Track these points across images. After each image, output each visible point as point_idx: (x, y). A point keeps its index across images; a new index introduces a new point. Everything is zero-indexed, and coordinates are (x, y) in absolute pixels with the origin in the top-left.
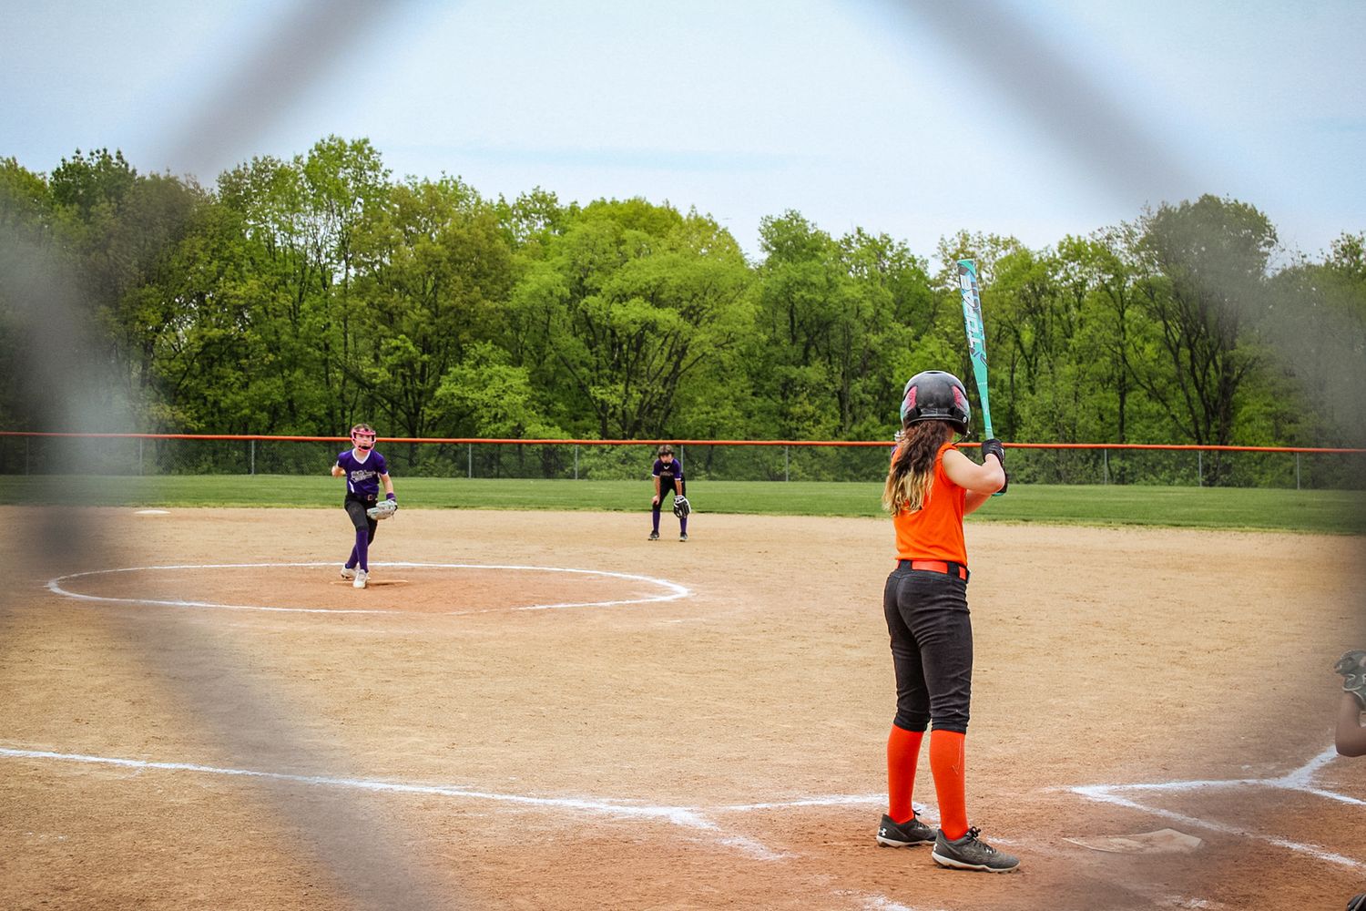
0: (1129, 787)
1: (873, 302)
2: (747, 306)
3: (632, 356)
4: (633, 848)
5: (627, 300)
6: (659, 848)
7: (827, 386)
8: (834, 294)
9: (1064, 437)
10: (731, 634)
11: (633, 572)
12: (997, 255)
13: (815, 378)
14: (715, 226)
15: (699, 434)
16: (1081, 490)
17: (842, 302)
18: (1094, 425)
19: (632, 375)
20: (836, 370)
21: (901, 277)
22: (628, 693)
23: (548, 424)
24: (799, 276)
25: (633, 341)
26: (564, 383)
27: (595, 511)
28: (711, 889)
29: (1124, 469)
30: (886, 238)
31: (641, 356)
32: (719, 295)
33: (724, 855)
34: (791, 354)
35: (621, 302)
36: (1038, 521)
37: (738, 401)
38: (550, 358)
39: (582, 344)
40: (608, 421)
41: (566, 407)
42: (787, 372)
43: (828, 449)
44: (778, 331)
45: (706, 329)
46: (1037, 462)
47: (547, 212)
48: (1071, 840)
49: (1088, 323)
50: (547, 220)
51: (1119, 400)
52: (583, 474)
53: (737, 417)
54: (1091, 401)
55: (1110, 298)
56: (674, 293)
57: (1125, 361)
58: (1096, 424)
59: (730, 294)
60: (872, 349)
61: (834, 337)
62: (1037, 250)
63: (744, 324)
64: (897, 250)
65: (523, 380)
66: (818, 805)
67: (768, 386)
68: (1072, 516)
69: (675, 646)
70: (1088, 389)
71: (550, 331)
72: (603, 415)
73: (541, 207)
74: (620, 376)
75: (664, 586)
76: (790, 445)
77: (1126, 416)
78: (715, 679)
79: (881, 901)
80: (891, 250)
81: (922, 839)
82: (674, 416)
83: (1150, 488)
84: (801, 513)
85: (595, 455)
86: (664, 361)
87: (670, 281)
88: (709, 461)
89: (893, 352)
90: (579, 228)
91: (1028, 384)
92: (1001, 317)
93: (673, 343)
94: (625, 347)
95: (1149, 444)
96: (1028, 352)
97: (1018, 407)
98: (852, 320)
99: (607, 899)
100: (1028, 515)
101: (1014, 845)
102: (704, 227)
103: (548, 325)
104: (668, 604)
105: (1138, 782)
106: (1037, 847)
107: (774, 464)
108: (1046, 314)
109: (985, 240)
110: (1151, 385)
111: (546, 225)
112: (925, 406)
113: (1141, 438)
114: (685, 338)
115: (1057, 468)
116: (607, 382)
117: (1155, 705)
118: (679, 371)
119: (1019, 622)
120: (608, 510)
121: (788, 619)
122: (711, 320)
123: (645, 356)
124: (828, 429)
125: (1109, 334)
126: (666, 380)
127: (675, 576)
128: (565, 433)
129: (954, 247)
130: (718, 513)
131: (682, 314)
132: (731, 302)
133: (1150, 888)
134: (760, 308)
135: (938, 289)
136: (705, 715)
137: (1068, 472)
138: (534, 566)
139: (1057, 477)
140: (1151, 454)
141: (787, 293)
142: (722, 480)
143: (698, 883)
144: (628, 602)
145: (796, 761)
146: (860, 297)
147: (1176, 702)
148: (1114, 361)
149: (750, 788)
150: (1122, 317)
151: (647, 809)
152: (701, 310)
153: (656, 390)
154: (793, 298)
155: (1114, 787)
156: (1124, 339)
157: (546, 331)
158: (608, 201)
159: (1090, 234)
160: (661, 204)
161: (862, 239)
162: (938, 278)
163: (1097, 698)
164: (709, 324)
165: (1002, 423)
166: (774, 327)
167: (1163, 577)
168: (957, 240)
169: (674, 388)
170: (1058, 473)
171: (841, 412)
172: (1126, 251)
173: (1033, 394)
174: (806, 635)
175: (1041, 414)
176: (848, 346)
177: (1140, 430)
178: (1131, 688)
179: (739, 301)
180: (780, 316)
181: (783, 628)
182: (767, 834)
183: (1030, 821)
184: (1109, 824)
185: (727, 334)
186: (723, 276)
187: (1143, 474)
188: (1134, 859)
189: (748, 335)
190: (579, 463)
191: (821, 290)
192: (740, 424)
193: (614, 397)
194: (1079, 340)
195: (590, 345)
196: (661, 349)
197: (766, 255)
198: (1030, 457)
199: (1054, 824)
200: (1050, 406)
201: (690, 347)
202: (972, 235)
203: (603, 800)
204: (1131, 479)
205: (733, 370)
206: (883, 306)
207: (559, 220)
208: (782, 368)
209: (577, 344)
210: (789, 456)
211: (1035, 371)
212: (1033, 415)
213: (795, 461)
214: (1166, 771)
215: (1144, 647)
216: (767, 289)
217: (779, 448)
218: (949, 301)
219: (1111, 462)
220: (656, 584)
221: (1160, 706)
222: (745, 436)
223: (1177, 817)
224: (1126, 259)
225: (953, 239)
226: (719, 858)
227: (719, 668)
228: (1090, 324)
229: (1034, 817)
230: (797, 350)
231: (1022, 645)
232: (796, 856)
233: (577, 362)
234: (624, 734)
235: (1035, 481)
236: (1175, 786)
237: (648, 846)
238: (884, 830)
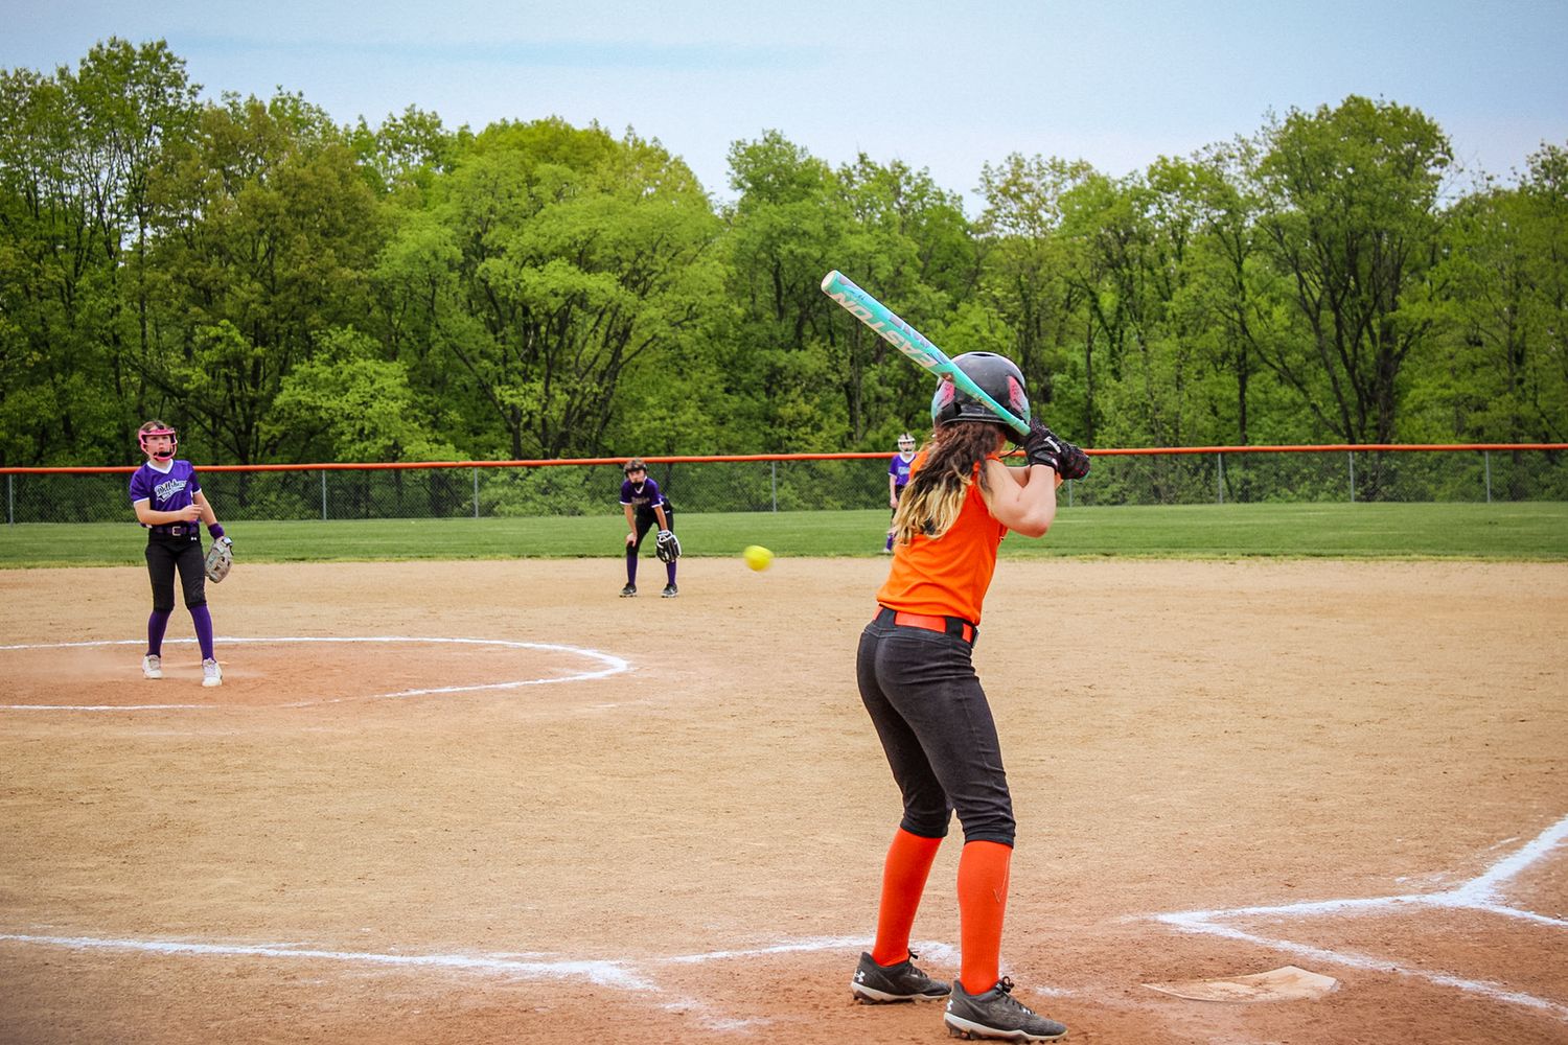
0: (1238, 912)
1: (890, 256)
2: (714, 267)
3: (553, 341)
4: (535, 1018)
5: (544, 263)
6: (571, 1017)
7: (829, 376)
9: (1163, 439)
10: (685, 721)
11: (550, 641)
12: (1062, 186)
13: (812, 366)
14: (664, 157)
15: (651, 449)
16: (1186, 512)
18: (1206, 423)
19: (554, 369)
20: (841, 353)
22: (536, 806)
23: (436, 441)
24: (784, 222)
25: (555, 321)
26: (458, 383)
27: (501, 559)
29: (1247, 482)
30: (899, 167)
31: (567, 341)
32: (675, 253)
33: (664, 1024)
34: (778, 334)
35: (536, 266)
36: (1124, 554)
37: (704, 402)
38: (436, 348)
39: (482, 327)
40: (522, 434)
41: (461, 416)
42: (772, 358)
43: (834, 464)
44: (757, 302)
45: (657, 300)
46: (1125, 476)
47: (427, 141)
48: (1155, 987)
49: (1192, 278)
50: (428, 153)
51: (1238, 385)
52: (488, 510)
53: (705, 424)
54: (1200, 388)
55: (1222, 243)
56: (610, 251)
57: (1245, 331)
58: (1207, 420)
59: (691, 251)
62: (1119, 178)
63: (710, 293)
64: (917, 183)
65: (399, 380)
66: (799, 952)
67: (747, 378)
69: (607, 739)
70: (1194, 371)
71: (436, 309)
72: (514, 426)
73: (418, 134)
74: (537, 370)
75: (594, 659)
76: (780, 460)
77: (1249, 409)
78: (661, 783)
80: (908, 184)
81: (915, 992)
82: (615, 425)
83: (1284, 506)
84: (792, 553)
85: (504, 482)
86: (599, 348)
87: (604, 235)
90: (473, 163)
91: (1111, 367)
92: (1070, 273)
93: (611, 322)
94: (543, 329)
95: (1281, 444)
96: (1109, 323)
97: (1098, 400)
100: (1111, 547)
101: (1073, 997)
102: (651, 157)
103: (432, 300)
104: (598, 682)
105: (1251, 905)
106: (1106, 999)
107: (758, 488)
108: (1134, 268)
109: (1045, 166)
110: (1283, 363)
111: (425, 159)
112: (965, 401)
113: (1269, 439)
114: (628, 314)
115: (1155, 483)
116: (519, 379)
117: (1277, 799)
118: (620, 361)
119: (1093, 693)
121: (767, 699)
122: (663, 288)
123: (572, 341)
124: (832, 436)
125: (1221, 294)
126: (603, 374)
127: (610, 645)
128: (461, 454)
129: (1003, 178)
131: (623, 281)
132: (690, 262)
134: (732, 269)
135: (981, 236)
136: (644, 834)
137: (1170, 488)
138: (409, 636)
139: (1155, 495)
140: (1285, 459)
141: (770, 247)
144: (541, 681)
145: (770, 892)
146: (873, 250)
147: (1308, 794)
148: (1231, 331)
149: (704, 932)
150: (1240, 270)
151: (558, 965)
152: (650, 274)
153: (588, 390)
154: (778, 254)
155: (1217, 912)
156: (1244, 299)
157: (431, 309)
158: (511, 124)
159: (1192, 155)
160: (587, 126)
161: (868, 170)
162: (981, 221)
163: (1197, 792)
164: (661, 294)
165: (1075, 423)
166: (753, 296)
167: (1295, 625)
168: (1007, 168)
169: (614, 386)
170: (1156, 490)
171: (850, 413)
172: (1243, 177)
173: (1119, 380)
174: (792, 720)
175: (1130, 408)
177: (1270, 427)
178: (1246, 777)
179: (703, 259)
180: (761, 280)
181: (760, 710)
182: (726, 993)
183: (1098, 962)
184: (1208, 963)
185: (687, 307)
186: (679, 225)
187: (1274, 487)
188: (1240, 1010)
189: (718, 307)
190: (480, 494)
191: (818, 240)
192: (709, 433)
193: (530, 400)
194: (1181, 303)
195: (494, 327)
196: (594, 331)
197: (739, 195)
198: (1117, 468)
199: (1131, 965)
200: (1142, 396)
201: (635, 327)
202: (1028, 160)
203: (495, 955)
204: (1257, 494)
205: (696, 358)
206: (903, 263)
207: (443, 152)
208: (766, 353)
209: (475, 327)
210: (778, 476)
211: (1120, 349)
212: (1119, 409)
213: (786, 483)
214: (1290, 889)
215: (1266, 720)
216: (742, 242)
217: (764, 466)
218: (998, 254)
219: (1229, 472)
220: (582, 656)
221: (1284, 800)
222: (716, 449)
223: (1303, 949)
224: (1244, 188)
225: (1002, 167)
226: (656, 1028)
227: (667, 768)
228: (1196, 281)
229: (1102, 957)
230: (786, 327)
231: (1096, 723)
232: (766, 1022)
233: (476, 354)
234: (529, 863)
235: (1124, 501)
236: (1302, 908)
237: (557, 1016)
238: (863, 974)
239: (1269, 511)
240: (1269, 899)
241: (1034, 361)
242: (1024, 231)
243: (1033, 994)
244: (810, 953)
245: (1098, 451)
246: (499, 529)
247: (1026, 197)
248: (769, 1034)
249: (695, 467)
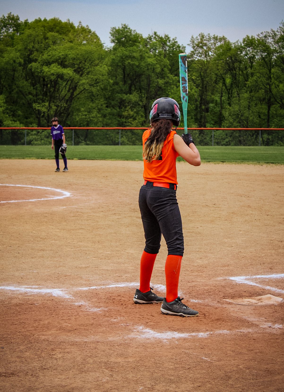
0: (255, 277)
1: (160, 65)
2: (104, 67)
3: (52, 90)
4: (34, 307)
5: (50, 65)
6: (46, 307)
7: (139, 103)
8: (143, 62)
9: (243, 125)
10: (87, 213)
11: (46, 186)
12: (216, 44)
13: (134, 99)
14: (90, 31)
15: (82, 125)
16: (249, 148)
17: (147, 65)
18: (257, 120)
19: (52, 98)
20: (143, 96)
21: (173, 54)
22: (39, 239)
23: (14, 120)
24: (127, 53)
25: (53, 83)
26: (21, 102)
27: (32, 159)
28: (67, 324)
29: (268, 139)
30: (167, 37)
31: (56, 90)
32: (92, 62)
33: (74, 309)
34: (123, 89)
35: (47, 65)
36: (228, 162)
37: (99, 110)
38: (15, 91)
39: (29, 84)
40: (41, 119)
41: (22, 113)
42: (121, 97)
43: (139, 131)
44: (117, 79)
45: (86, 77)
46: (231, 136)
47: (14, 24)
48: (227, 300)
49: (255, 74)
50: (15, 28)
51: (267, 108)
52: (29, 143)
53: (99, 117)
54: (255, 109)
55: (265, 64)
56: (71, 61)
57: (271, 91)
58: (257, 119)
59: (97, 62)
60: (160, 86)
61: (143, 81)
62: (233, 42)
63: (103, 75)
64: (172, 42)
65: (2, 101)
66: (118, 287)
67: (113, 103)
68: (243, 160)
69: (62, 218)
70: (254, 104)
71: (15, 79)
72: (39, 116)
73: (12, 22)
74: (47, 99)
75: (60, 192)
76: (123, 129)
77: (270, 116)
78: (78, 233)
79: (141, 328)
80: (169, 42)
81: (153, 300)
82: (71, 117)
83: (279, 147)
84: (124, 159)
85: (35, 134)
86: (66, 92)
87: (69, 56)
88: (86, 137)
89: (169, 88)
90: (27, 32)
91: (228, 102)
92: (217, 72)
93: (71, 84)
94: (49, 86)
95: (280, 128)
96: (228, 88)
97: (223, 112)
98: (150, 74)
99: (21, 330)
100: (225, 160)
101: (202, 302)
102: (85, 31)
103: (14, 76)
104: (60, 200)
105: (259, 275)
106: (212, 303)
107: (115, 138)
108: (237, 70)
109: (211, 37)
110: (282, 102)
111: (14, 30)
112: (161, 112)
113: (277, 126)
114: (76, 82)
115: (240, 139)
116: (41, 102)
117: (270, 241)
118: (74, 96)
119: (215, 206)
120: (38, 158)
121: (113, 206)
122: (88, 73)
123: (58, 89)
124: (139, 122)
125: (264, 79)
126: (67, 101)
127: (65, 188)
128: (22, 125)
129: (197, 41)
130: (88, 159)
131: (75, 71)
132: (97, 65)
133: (258, 320)
134: (110, 68)
135: (190, 59)
136: (72, 248)
137: (244, 141)
138: (2, 184)
139: (240, 143)
140: (281, 132)
141: (122, 61)
142: (91, 145)
143: (61, 322)
144: (43, 199)
145: (110, 268)
146: (155, 63)
147: (279, 240)
148: (266, 92)
149: (89, 280)
150: (270, 72)
151: (42, 290)
152: (83, 69)
153: (62, 105)
154: (125, 63)
155: (248, 277)
156: (271, 82)
157: (13, 79)
158: (42, 19)
159: (257, 35)
160: (66, 21)
161: (157, 37)
162: (190, 55)
163: (245, 238)
164: (87, 75)
165: (216, 119)
166: (116, 77)
167: (279, 186)
168: (199, 38)
169: (71, 104)
170: (240, 141)
171: (145, 114)
172: (273, 43)
173: (230, 106)
174: (121, 213)
175: (233, 115)
176: (149, 85)
177: (277, 122)
178: (260, 234)
179: (100, 65)
180: (119, 72)
181: (111, 210)
182: (94, 300)
183: (210, 292)
184: (244, 293)
185: (95, 80)
186: (93, 53)
187: (277, 141)
188: (253, 307)
189: (105, 80)
190: (27, 138)
191: (138, 60)
192: (100, 120)
193: (44, 108)
194: (251, 82)
195: (33, 85)
196: (65, 87)
197: (113, 45)
198: (228, 134)
199: (220, 293)
200: (237, 111)
201: (78, 86)
202: (205, 35)
203: (23, 286)
204: (271, 143)
205: (97, 96)
206: (165, 67)
207: (19, 28)
208: (119, 95)
209: (27, 84)
210: (122, 134)
211: (231, 96)
212: (230, 115)
213: (124, 136)
214: (271, 270)
215: (268, 216)
216: (113, 59)
217: (117, 131)
218: (194, 65)
219: (263, 136)
220: (56, 191)
221: (272, 242)
222: (102, 125)
223: (273, 289)
224: (273, 46)
225: (197, 37)
226: (72, 311)
227: (81, 228)
228: (256, 75)
229: (212, 290)
230: (126, 87)
231: (215, 216)
232: (106, 309)
233: (27, 93)
234: (35, 257)
235: (229, 145)
236: (274, 276)
237: (41, 306)
238: (137, 296)
239: (274, 149)
240: (264, 273)
241: (204, 99)
242: (203, 58)
243: (190, 302)
244: (121, 287)
245: (223, 129)
246: (32, 149)
247: (205, 48)
248: (107, 313)
249: (95, 131)
